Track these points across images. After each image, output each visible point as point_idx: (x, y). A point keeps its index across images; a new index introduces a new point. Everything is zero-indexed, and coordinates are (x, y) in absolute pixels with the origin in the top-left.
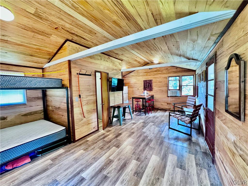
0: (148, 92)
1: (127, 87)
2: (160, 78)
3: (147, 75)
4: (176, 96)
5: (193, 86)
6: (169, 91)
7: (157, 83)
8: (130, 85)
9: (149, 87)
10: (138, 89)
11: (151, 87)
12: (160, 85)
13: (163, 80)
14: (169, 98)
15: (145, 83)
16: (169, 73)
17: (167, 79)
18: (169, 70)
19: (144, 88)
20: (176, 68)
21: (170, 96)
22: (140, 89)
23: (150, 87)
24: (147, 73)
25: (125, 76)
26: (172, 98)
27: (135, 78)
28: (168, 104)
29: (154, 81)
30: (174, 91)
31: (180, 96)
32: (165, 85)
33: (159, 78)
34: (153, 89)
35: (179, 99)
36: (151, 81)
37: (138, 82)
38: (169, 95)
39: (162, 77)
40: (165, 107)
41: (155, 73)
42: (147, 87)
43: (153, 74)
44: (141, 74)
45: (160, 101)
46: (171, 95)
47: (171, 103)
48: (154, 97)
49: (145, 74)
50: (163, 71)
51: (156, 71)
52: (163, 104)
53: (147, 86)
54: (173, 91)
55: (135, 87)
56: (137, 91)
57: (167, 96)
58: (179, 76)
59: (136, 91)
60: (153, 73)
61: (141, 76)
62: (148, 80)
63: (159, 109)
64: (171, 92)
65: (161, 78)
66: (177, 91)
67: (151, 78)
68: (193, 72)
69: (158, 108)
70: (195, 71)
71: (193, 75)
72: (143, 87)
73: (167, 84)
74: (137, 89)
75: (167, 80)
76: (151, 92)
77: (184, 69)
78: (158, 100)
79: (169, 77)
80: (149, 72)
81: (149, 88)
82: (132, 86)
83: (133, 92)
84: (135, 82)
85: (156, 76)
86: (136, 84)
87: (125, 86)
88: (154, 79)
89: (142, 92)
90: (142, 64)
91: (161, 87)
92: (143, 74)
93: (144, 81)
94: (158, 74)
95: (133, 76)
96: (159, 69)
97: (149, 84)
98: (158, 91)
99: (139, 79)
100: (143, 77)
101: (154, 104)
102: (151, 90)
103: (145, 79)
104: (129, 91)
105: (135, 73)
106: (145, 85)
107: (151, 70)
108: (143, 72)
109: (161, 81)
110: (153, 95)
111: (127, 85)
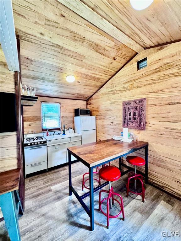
1: (95, 117)
2: (172, 90)
3: (131, 88)
7: (159, 108)
8: (99, 113)
9: (135, 119)
10: (112, 123)
11: (141, 119)
12: (170, 115)
15: (127, 109)
19: (124, 122)
22: (115, 122)
23: (138, 120)
24: (132, 83)
25: (93, 97)
27: (107, 98)
29: (149, 102)
33: (167, 92)
34: (147, 124)
36: (141, 101)
37: (111, 108)
41: (155, 76)
42: (130, 119)
43: (149, 82)
44: (117, 89)
45: (170, 166)
48: (149, 148)
49: (127, 85)
51: (159, 71)
53: (130, 115)
55: (107, 117)
56: (111, 127)
59: (109, 126)
60: (148, 78)
61: (117, 92)
62: (134, 101)
63: (167, 190)
65: (177, 89)
67: (141, 94)
72: (121, 119)
74: (109, 122)
76: (142, 132)
78: (163, 161)
80: (137, 78)
81: (136, 122)
82: (102, 115)
83: (103, 129)
84: (106, 108)
85: (156, 87)
86: (109, 112)
87: (91, 115)
88: (152, 94)
89: (119, 130)
90: (115, 59)
91: (177, 121)
92: (122, 87)
93: (124, 104)
94: (164, 78)
95: (103, 94)
96: (168, 62)
97: (137, 112)
98: (164, 133)
99: (115, 101)
100: (122, 94)
101: (148, 168)
102: (140, 128)
103: (127, 100)
104: (97, 125)
105: (107, 87)
106: (127, 114)
107: (142, 73)
108: (123, 83)
109: (176, 101)
110: (148, 143)
111: (95, 113)
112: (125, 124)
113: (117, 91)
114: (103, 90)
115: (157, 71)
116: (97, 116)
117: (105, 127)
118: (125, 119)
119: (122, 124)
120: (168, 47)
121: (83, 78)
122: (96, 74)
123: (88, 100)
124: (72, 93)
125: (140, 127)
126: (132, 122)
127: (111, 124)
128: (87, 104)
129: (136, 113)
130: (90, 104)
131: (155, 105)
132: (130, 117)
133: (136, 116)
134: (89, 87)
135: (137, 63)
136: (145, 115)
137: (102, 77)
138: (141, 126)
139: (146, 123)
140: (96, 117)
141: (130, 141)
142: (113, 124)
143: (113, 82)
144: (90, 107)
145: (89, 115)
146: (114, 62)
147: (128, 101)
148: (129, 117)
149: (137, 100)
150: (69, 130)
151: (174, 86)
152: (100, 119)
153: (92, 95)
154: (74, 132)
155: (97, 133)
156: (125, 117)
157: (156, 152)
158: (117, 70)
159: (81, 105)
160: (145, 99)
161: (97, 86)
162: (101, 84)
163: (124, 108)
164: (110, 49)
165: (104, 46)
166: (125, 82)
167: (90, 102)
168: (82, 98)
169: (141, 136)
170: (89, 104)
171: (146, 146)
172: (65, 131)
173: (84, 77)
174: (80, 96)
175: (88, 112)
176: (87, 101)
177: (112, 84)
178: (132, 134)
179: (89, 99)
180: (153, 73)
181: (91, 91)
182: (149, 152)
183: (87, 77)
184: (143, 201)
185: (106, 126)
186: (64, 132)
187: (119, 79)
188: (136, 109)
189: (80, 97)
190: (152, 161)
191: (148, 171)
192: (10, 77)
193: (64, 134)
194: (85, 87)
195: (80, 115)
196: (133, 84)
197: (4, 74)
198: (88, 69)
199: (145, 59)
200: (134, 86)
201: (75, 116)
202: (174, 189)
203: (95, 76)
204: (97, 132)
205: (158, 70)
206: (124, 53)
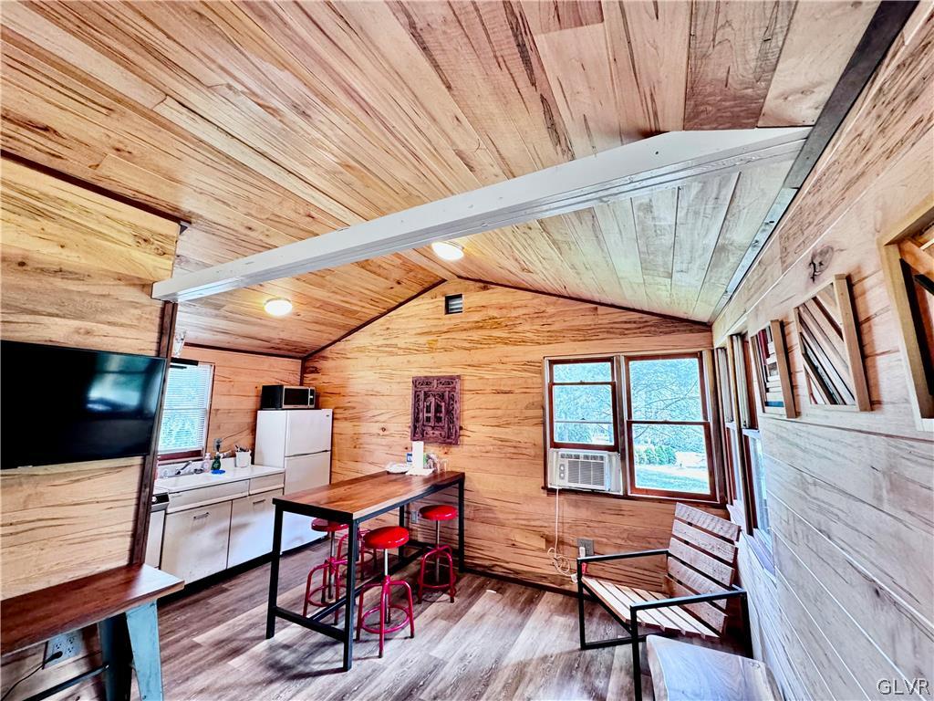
0: (435, 451)
1: (329, 412)
2: (500, 366)
3: (431, 350)
4: (594, 493)
5: (706, 425)
6: (553, 454)
7: (482, 398)
8: (344, 402)
9: (438, 419)
10: (384, 429)
11: (451, 421)
12: (499, 412)
13: (520, 381)
14: (552, 498)
15: (422, 396)
16: (554, 337)
17: (541, 373)
18: (549, 321)
19: (415, 427)
20: (590, 309)
21: (563, 491)
22: (392, 428)
23: (444, 423)
24: (434, 337)
25: (327, 352)
26: (576, 505)
27: (372, 361)
28: (549, 541)
29: (467, 385)
30: (586, 457)
31: (626, 491)
32: (531, 413)
33: (494, 369)
34: (462, 432)
35: (619, 512)
36: (450, 381)
37: (384, 388)
38: (556, 482)
39: (515, 363)
40: (534, 562)
41: (476, 335)
42: (428, 419)
43: (466, 345)
44: (401, 343)
45: (501, 516)
46: (567, 484)
47: (568, 538)
48: (467, 485)
49: (423, 340)
50: (520, 328)
51: (481, 328)
52: (519, 537)
53: (428, 411)
54: (578, 457)
55: (370, 413)
56: (379, 440)
57: (545, 488)
58: (610, 360)
59: (374, 440)
60: (464, 335)
61: (401, 352)
62: (438, 378)
63: (498, 571)
64: (566, 461)
65: (509, 367)
66: (605, 454)
67: (453, 366)
68: (691, 331)
69: (487, 563)
70: (706, 327)
71: (699, 356)
72: (409, 419)
73: (544, 409)
74: (375, 428)
75: (543, 378)
76: (454, 449)
77: (636, 316)
78: (489, 509)
79: (552, 363)
80: (445, 330)
81: (442, 428)
82: (354, 408)
83: (355, 447)
84: (369, 387)
85: (478, 356)
86: (373, 400)
87: (317, 407)
88: (470, 370)
89: (402, 449)
90: (399, 283)
91: (508, 424)
92: (413, 340)
93: (417, 383)
94: (490, 342)
95: (361, 349)
96: (495, 315)
97: (443, 404)
98: (491, 448)
99: (394, 372)
100: (411, 358)
101: (465, 532)
102: (450, 441)
103: (423, 373)
104: (335, 435)
105: (374, 334)
106: (421, 407)
107: (453, 321)
108: (414, 332)
109: (507, 389)
110: (463, 474)
111: (331, 400)
112: (418, 432)
113: (399, 348)
114: (360, 339)
115: (479, 326)
116: (337, 411)
117: (360, 441)
118: (416, 419)
119: (409, 432)
120: (494, 290)
121: (314, 307)
122: (351, 303)
123: (308, 358)
124: (263, 338)
125: (448, 438)
126: (433, 428)
127: (381, 432)
128: (304, 370)
129: (441, 407)
130: (316, 371)
131: (476, 392)
132: (429, 415)
133: (441, 412)
134: (323, 328)
135: (444, 299)
136: (458, 412)
137: (364, 310)
138: (451, 438)
139: (461, 428)
140: (333, 413)
141: (428, 472)
142: (386, 433)
143: (390, 324)
144: (313, 381)
145: (313, 406)
146: (398, 288)
147: (426, 377)
148: (426, 415)
149: (443, 377)
150: (234, 456)
151: (504, 360)
152: (346, 419)
153: (324, 345)
154: (253, 463)
155: (336, 463)
156: (418, 414)
157: (478, 492)
158: (402, 301)
159: (284, 373)
160: (459, 377)
161: (343, 327)
162: (358, 323)
163: (416, 392)
164: (392, 267)
165: (379, 263)
166: (419, 331)
167: (316, 365)
168: (289, 350)
169: (452, 460)
170: (312, 372)
171: (459, 480)
172: (221, 460)
173: (318, 305)
174: (289, 348)
175: (310, 397)
176: (304, 360)
177: (388, 329)
178: (432, 456)
179: (311, 355)
180: (473, 328)
181: (325, 336)
182: (467, 495)
183: (324, 305)
184: (452, 601)
185: (365, 439)
186: (216, 465)
187: (406, 320)
188: (442, 396)
189: (284, 350)
190: (472, 515)
191: (466, 539)
192: (150, 313)
193: (216, 469)
194: (310, 326)
195: (284, 406)
196: (437, 341)
197: (136, 308)
198: (333, 292)
199: (459, 296)
200: (439, 345)
201: (261, 409)
202: (507, 563)
203: (347, 305)
204: (336, 457)
205: (481, 324)
206: (420, 276)
